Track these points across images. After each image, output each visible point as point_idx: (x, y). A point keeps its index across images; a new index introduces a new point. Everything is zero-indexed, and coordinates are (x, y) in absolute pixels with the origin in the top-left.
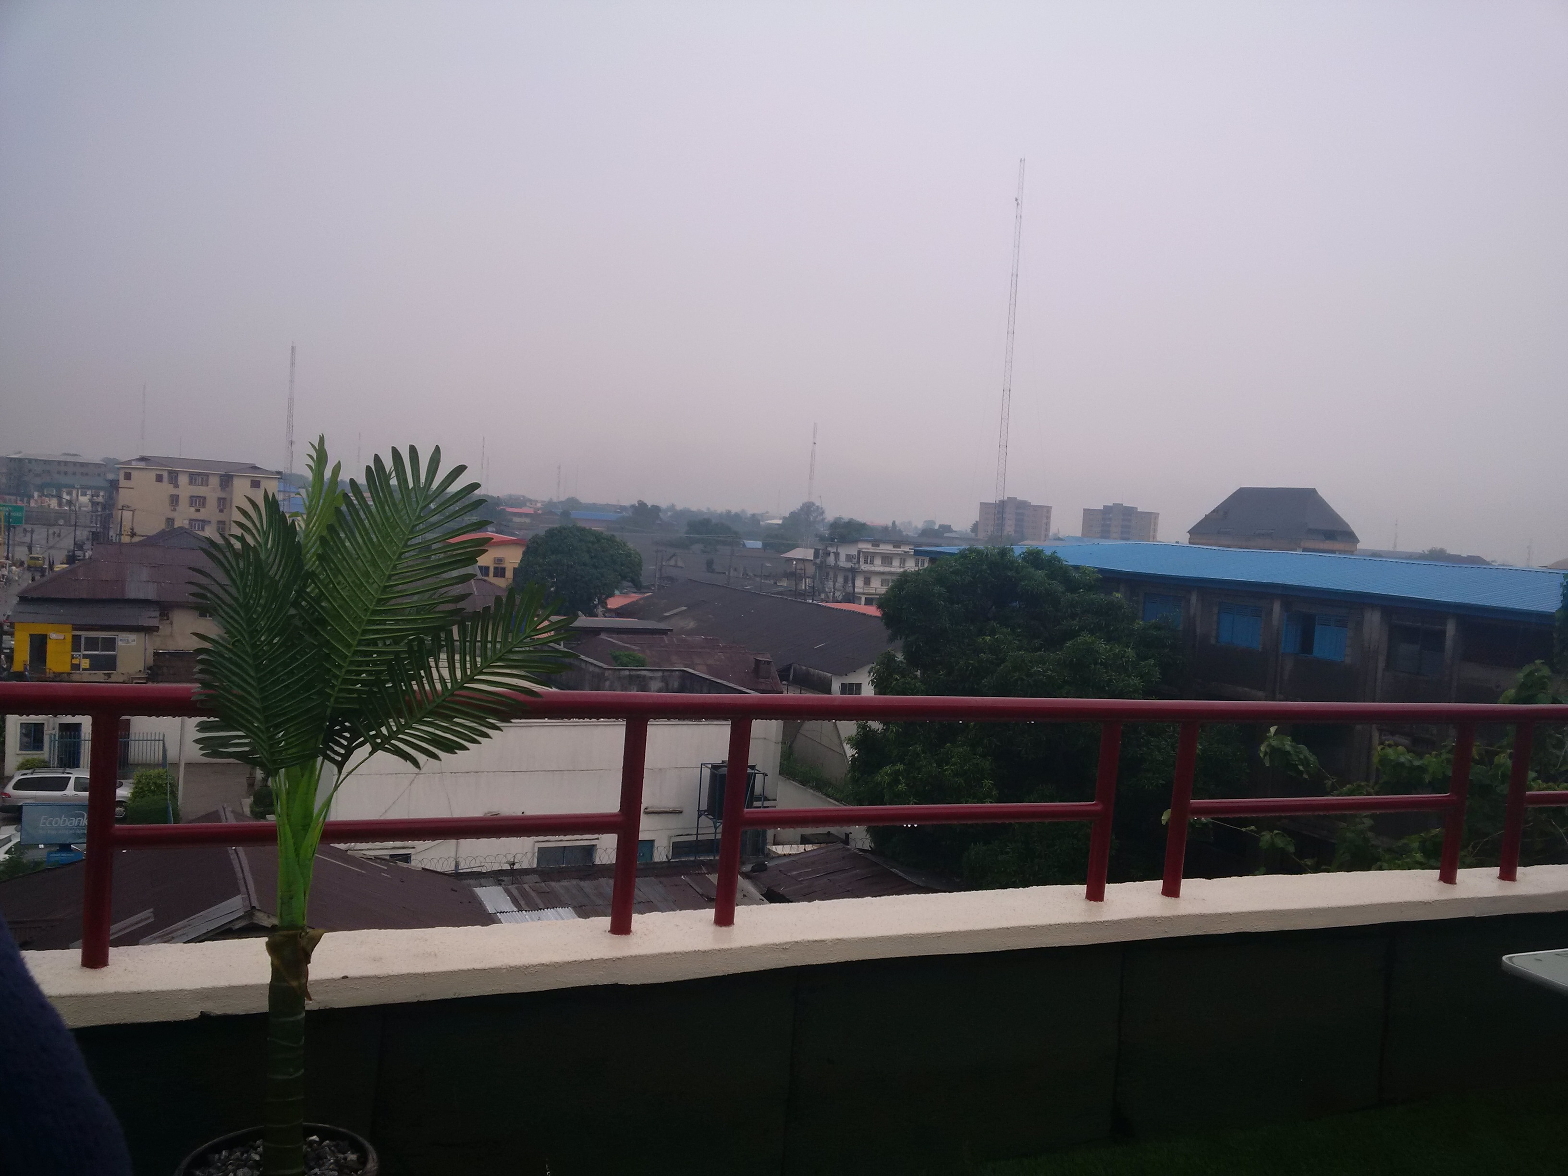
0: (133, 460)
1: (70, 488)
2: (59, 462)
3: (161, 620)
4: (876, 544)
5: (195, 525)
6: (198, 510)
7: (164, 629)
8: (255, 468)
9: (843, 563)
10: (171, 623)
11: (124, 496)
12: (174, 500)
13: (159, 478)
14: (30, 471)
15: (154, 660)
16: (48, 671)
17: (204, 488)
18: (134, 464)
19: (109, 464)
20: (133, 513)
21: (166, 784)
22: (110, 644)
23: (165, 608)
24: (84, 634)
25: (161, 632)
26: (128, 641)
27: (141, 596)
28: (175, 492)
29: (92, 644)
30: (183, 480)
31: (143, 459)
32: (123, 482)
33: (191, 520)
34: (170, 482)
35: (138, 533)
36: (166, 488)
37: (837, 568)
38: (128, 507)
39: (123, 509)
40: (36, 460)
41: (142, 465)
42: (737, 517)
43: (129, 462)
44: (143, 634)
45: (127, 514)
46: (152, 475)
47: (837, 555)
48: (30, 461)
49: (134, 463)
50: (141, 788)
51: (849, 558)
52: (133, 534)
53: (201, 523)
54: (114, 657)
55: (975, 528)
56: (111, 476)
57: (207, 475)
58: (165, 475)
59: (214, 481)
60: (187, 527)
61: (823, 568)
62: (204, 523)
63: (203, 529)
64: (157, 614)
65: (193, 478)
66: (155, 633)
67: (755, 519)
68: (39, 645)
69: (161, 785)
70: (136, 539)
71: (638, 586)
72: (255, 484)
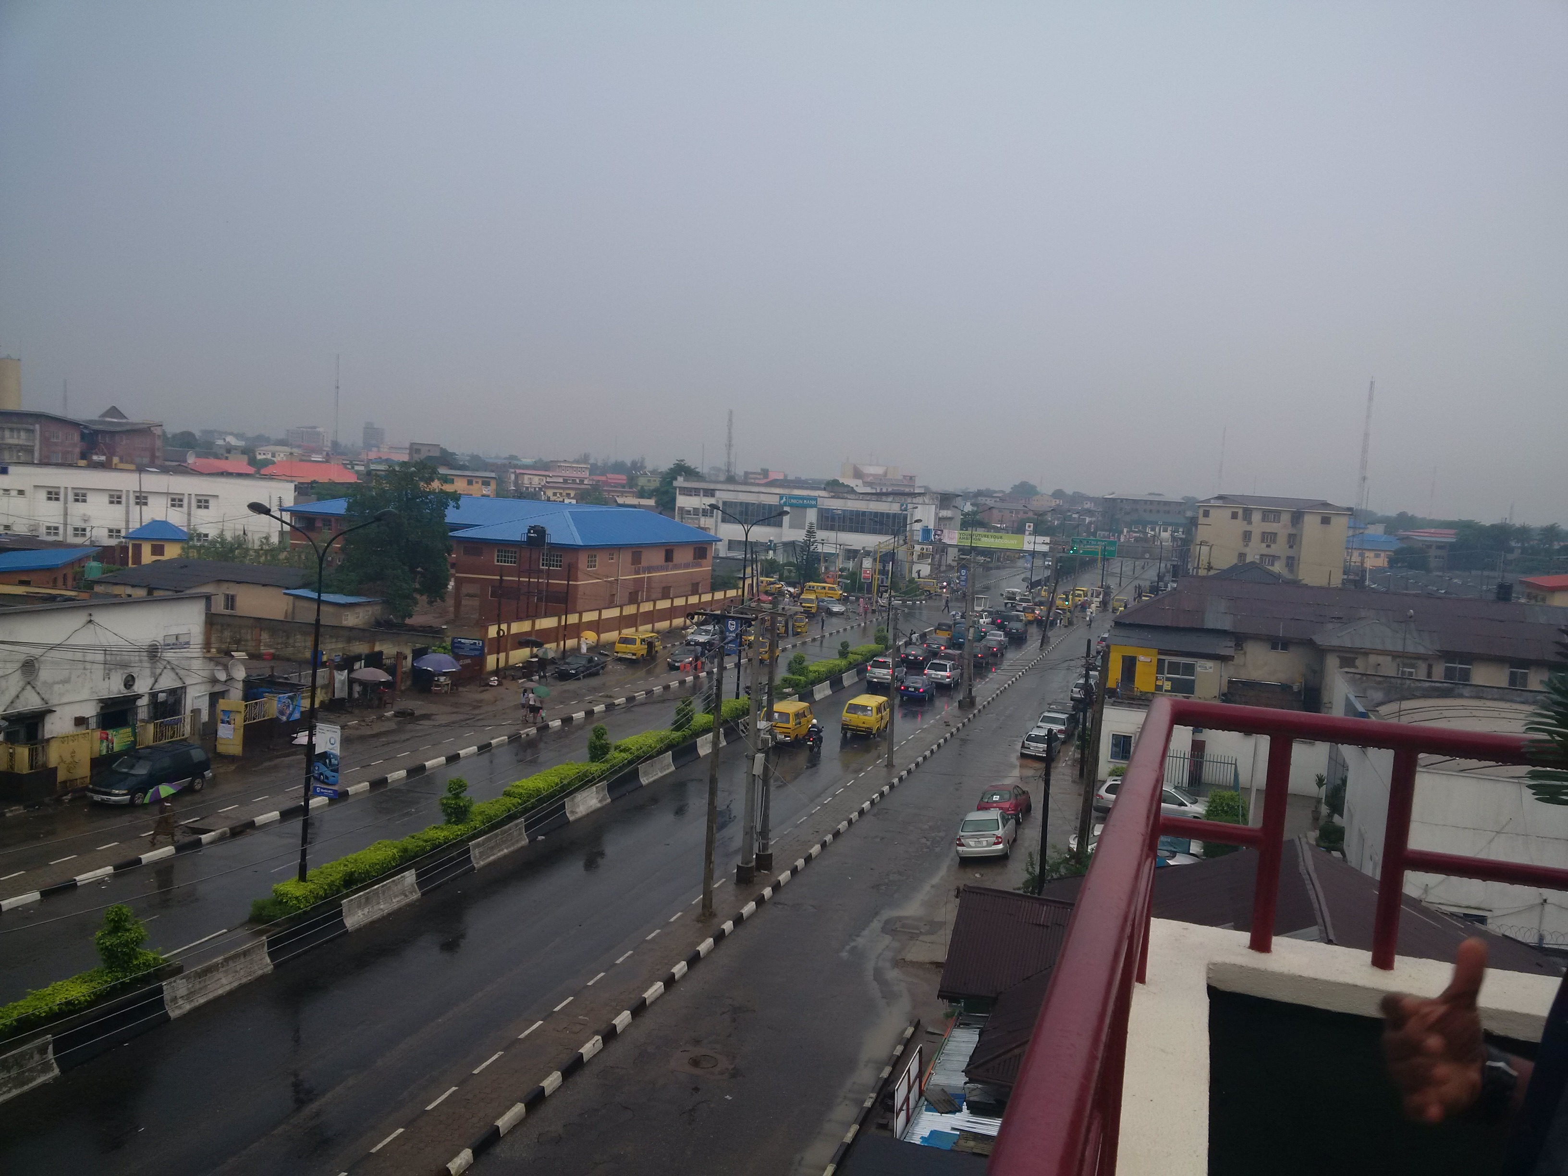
0: (1212, 499)
1: (1153, 523)
2: (1146, 502)
3: (1236, 650)
5: (1265, 560)
6: (1268, 546)
7: (1239, 659)
8: (1325, 505)
10: (1245, 653)
11: (1202, 533)
12: (1247, 536)
13: (1234, 516)
14: (1121, 509)
15: (1228, 687)
16: (1136, 689)
17: (1275, 525)
18: (1213, 503)
19: (1189, 503)
20: (1211, 549)
21: (1238, 806)
22: (1189, 669)
23: (1239, 639)
24: (1168, 659)
25: (1236, 661)
26: (1206, 667)
27: (1219, 627)
28: (1248, 528)
29: (1174, 668)
30: (1256, 517)
31: (1220, 498)
32: (1201, 520)
33: (1262, 555)
34: (1245, 519)
35: (1214, 567)
36: (1240, 525)
38: (1207, 543)
39: (1201, 545)
40: (1126, 499)
41: (1219, 503)
43: (1208, 501)
44: (1219, 662)
45: (1205, 549)
46: (1228, 513)
48: (1122, 500)
49: (1212, 501)
50: (1216, 807)
52: (1210, 568)
53: (1271, 558)
54: (1193, 681)
56: (1189, 514)
57: (1279, 512)
58: (1240, 512)
59: (1286, 518)
60: (1258, 561)
62: (1274, 558)
63: (1273, 565)
64: (1233, 644)
65: (1267, 515)
66: (1231, 662)
68: (1129, 665)
69: (1233, 807)
70: (1212, 573)
72: (1326, 521)
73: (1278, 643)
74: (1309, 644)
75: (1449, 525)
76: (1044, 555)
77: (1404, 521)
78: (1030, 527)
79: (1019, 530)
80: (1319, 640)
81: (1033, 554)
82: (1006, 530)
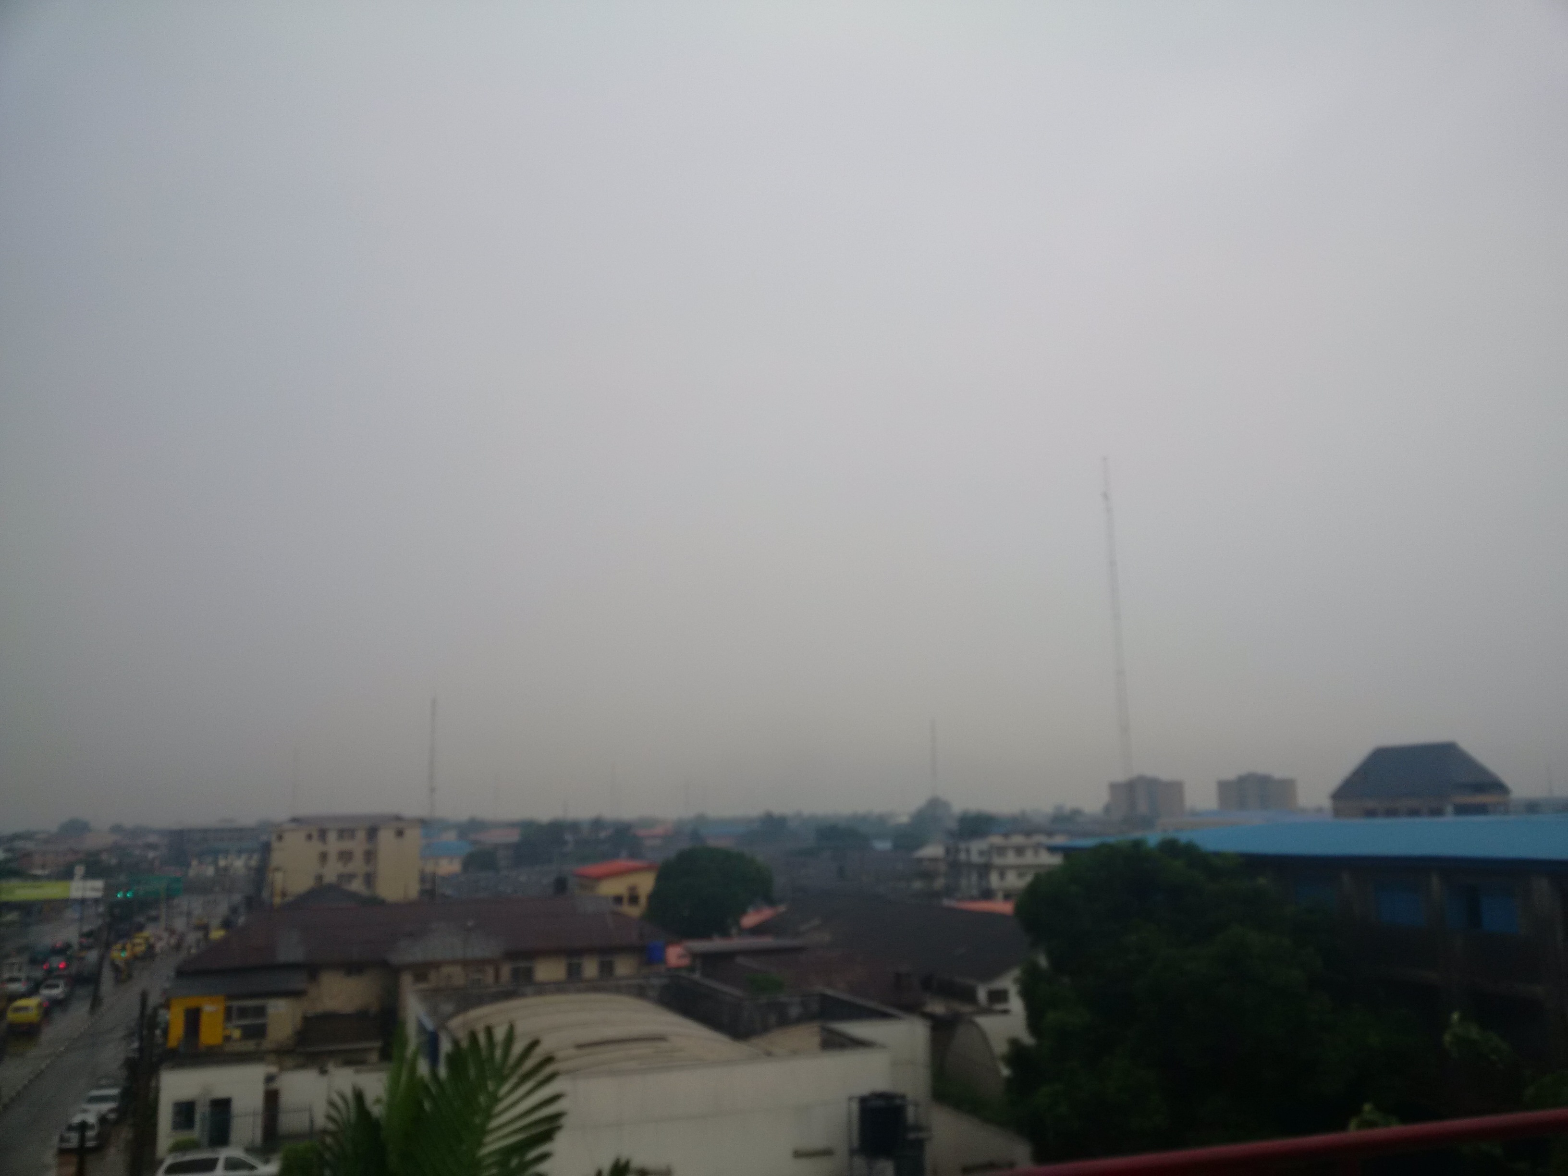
0: (287, 821)
1: (226, 852)
2: (217, 829)
3: (309, 982)
4: (1006, 835)
5: (343, 879)
6: (345, 865)
7: (312, 992)
8: (398, 818)
9: (975, 858)
10: (319, 985)
11: (277, 858)
12: (324, 857)
13: (309, 837)
14: (190, 840)
15: (302, 1024)
16: (200, 1044)
17: (351, 842)
18: (287, 826)
19: (265, 827)
20: (285, 874)
22: (261, 1011)
23: (312, 970)
24: (236, 1004)
25: (309, 995)
26: (278, 1007)
27: (291, 960)
28: (324, 849)
29: (243, 1012)
30: (332, 836)
31: (295, 820)
32: (275, 845)
33: (339, 875)
34: (320, 840)
35: (289, 893)
36: (317, 846)
37: (970, 865)
38: (281, 868)
39: (275, 871)
41: (294, 825)
42: (864, 819)
43: (282, 824)
44: (292, 999)
45: (279, 875)
46: (303, 835)
47: (968, 851)
49: (287, 824)
50: (290, 1164)
51: (981, 853)
52: (284, 895)
53: (348, 877)
54: (265, 1025)
55: (1107, 809)
56: (264, 839)
57: (355, 829)
58: (315, 834)
59: (361, 835)
60: (335, 882)
61: (955, 867)
62: (351, 877)
63: (350, 884)
64: (305, 976)
65: (342, 834)
66: (304, 997)
67: (881, 820)
68: (193, 1018)
70: (287, 900)
71: (770, 901)
72: (400, 833)
73: (353, 968)
74: (384, 965)
75: (512, 825)
76: (96, 901)
77: (473, 826)
78: (80, 870)
79: (67, 874)
80: (395, 958)
81: (83, 902)
82: (49, 878)
